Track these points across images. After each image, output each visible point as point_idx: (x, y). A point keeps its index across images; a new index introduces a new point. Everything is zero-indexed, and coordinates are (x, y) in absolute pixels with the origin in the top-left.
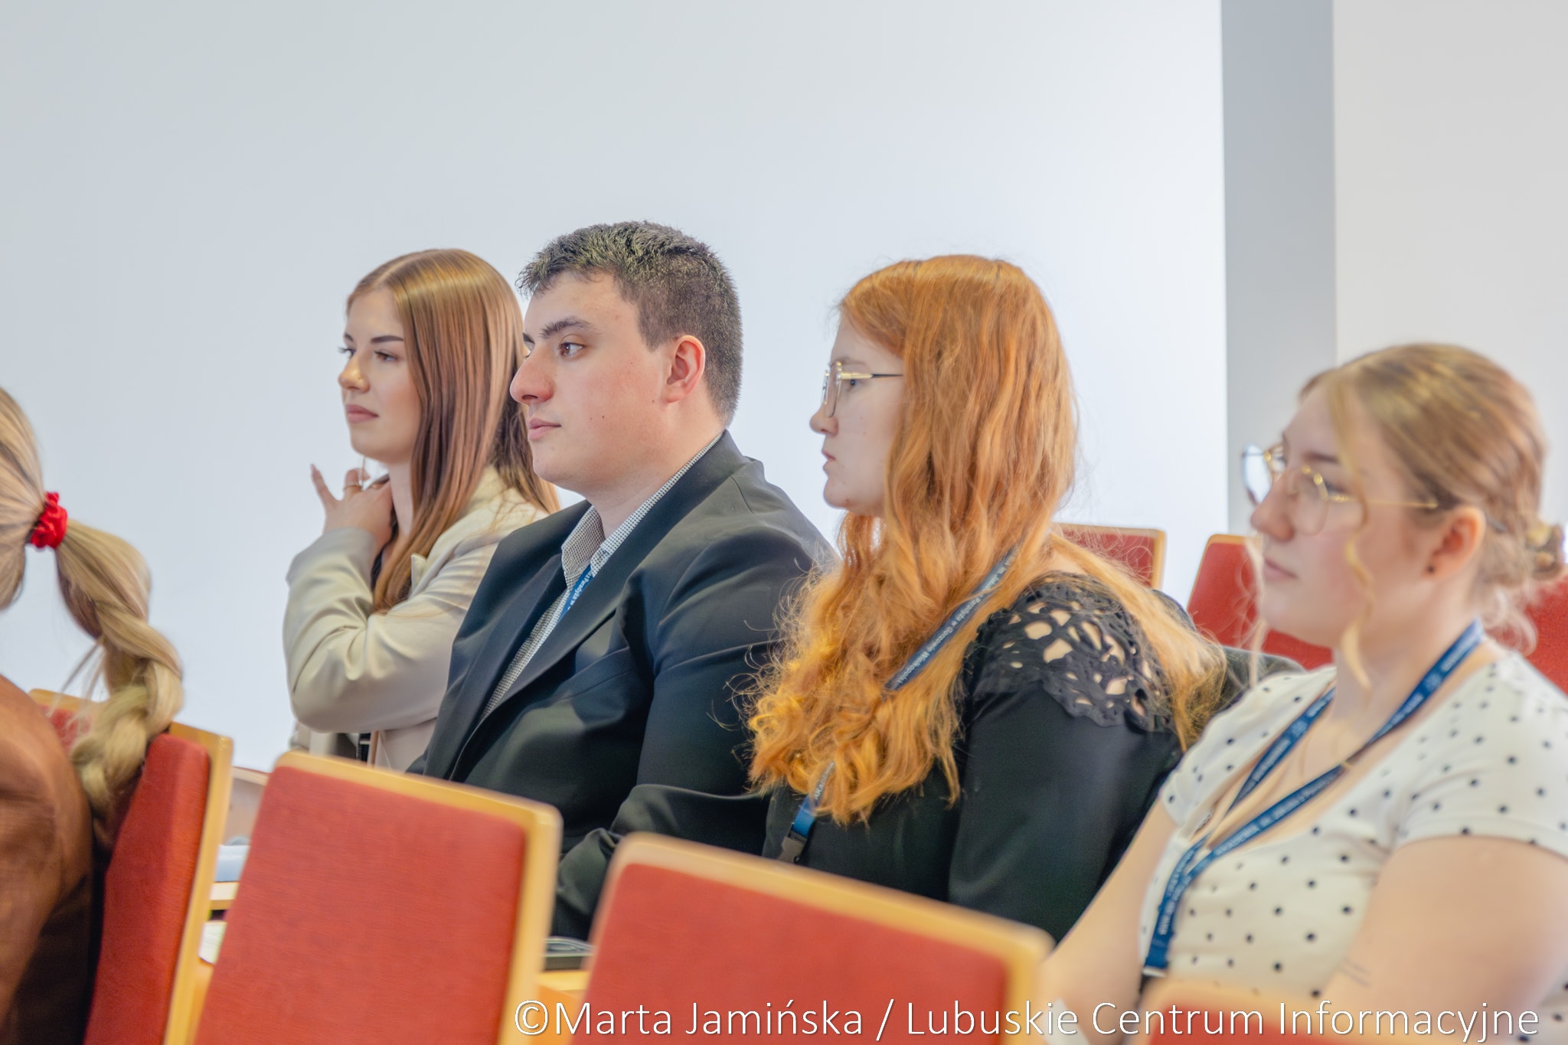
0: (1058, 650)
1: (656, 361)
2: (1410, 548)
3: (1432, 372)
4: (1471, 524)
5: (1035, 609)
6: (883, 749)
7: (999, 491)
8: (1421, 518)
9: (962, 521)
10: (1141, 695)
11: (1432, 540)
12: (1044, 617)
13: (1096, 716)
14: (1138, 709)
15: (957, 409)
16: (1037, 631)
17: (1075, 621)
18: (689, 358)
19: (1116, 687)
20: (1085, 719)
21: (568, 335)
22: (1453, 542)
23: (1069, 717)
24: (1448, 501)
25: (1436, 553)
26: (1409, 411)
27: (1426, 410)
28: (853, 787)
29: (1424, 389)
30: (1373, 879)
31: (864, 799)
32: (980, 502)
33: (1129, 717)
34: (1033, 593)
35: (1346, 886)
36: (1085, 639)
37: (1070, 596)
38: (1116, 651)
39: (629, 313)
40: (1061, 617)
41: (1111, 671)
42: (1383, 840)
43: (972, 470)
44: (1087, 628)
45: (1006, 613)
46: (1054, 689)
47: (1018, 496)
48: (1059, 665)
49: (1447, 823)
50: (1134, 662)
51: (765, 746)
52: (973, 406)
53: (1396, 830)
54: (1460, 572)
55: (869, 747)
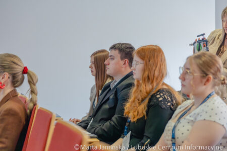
0: (161, 99)
1: (122, 62)
2: (201, 81)
3: (204, 56)
4: (210, 78)
5: (158, 93)
6: (138, 112)
7: (157, 78)
8: (203, 77)
9: (152, 83)
10: (173, 105)
11: (204, 80)
12: (159, 94)
13: (166, 108)
14: (172, 107)
15: (152, 69)
16: (158, 96)
17: (164, 95)
18: (126, 62)
19: (169, 104)
20: (164, 108)
21: (112, 57)
22: (208, 80)
23: (161, 108)
24: (207, 75)
25: (206, 82)
26: (201, 62)
27: (204, 62)
28: (134, 118)
29: (203, 59)
30: (192, 125)
31: (135, 119)
32: (155, 80)
33: (171, 108)
34: (158, 91)
35: (189, 127)
36: (165, 98)
37: (163, 91)
38: (169, 99)
39: (119, 55)
40: (162, 94)
41: (169, 102)
42: (194, 120)
43: (154, 76)
44: (165, 96)
45: (155, 94)
46: (160, 104)
47: (159, 79)
48: (161, 101)
49: (202, 118)
50: (172, 101)
51: (126, 111)
52: (154, 68)
53: (196, 119)
54: (210, 85)
55: (136, 112)
